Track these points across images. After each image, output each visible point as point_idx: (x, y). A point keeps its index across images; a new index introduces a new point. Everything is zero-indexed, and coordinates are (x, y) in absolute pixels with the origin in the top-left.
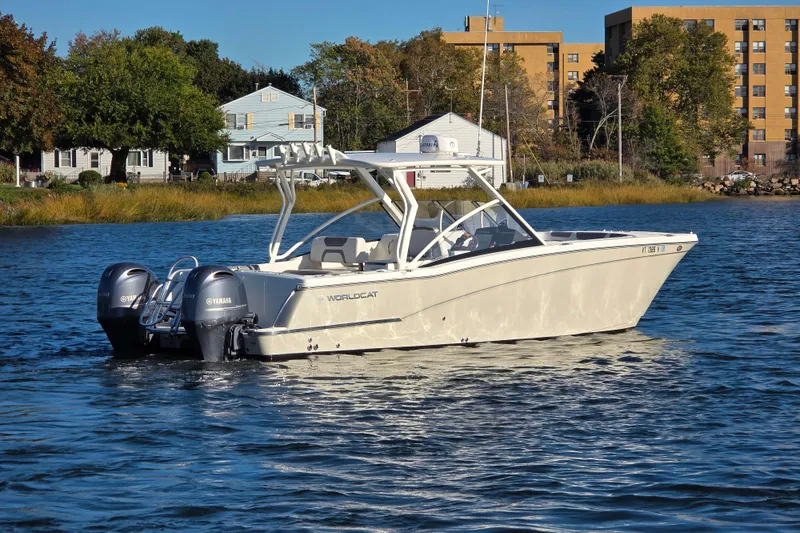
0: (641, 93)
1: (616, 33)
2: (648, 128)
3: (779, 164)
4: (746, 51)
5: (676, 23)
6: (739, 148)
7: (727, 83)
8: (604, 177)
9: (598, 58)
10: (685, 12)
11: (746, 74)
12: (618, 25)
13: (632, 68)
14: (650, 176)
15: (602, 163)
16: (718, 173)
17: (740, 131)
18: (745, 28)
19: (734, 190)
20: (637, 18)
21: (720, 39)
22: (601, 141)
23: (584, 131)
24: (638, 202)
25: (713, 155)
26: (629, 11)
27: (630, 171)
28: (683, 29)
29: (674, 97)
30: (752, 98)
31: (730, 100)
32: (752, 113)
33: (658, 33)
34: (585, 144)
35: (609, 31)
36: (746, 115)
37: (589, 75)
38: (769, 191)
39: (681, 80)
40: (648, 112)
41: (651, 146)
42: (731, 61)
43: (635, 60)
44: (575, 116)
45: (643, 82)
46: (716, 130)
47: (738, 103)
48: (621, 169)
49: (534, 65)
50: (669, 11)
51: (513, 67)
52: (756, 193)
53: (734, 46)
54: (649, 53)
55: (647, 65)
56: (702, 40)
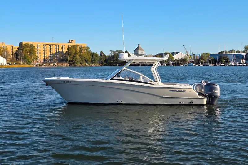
0: (24, 53)
1: (20, 45)
2: (25, 57)
3: (42, 62)
4: (38, 48)
5: (29, 44)
6: (37, 60)
7: (35, 52)
8: (19, 64)
9: (18, 48)
10: (30, 42)
11: (38, 51)
12: (21, 44)
13: (23, 50)
14: (26, 64)
15: (19, 62)
16: (35, 63)
17: (37, 58)
18: (38, 45)
19: (37, 66)
20: (23, 43)
21: (34, 46)
22: (19, 59)
23: (16, 58)
24: (24, 67)
25: (34, 61)
26: (22, 42)
27: (23, 63)
28: (29, 45)
29: (29, 53)
30: (39, 54)
31: (36, 54)
32: (39, 56)
33: (26, 45)
34: (17, 59)
35: (19, 45)
36: (38, 56)
37: (17, 50)
38: (41, 66)
39: (29, 52)
40: (25, 55)
41: (26, 60)
42: (36, 49)
43: (23, 49)
44: (15, 56)
45: (24, 51)
46: (34, 58)
47: (37, 55)
48: (22, 63)
49: (9, 49)
50: (28, 42)
51: (6, 49)
52: (40, 66)
53: (36, 47)
54: (25, 48)
55: (25, 49)
56: (32, 46)
